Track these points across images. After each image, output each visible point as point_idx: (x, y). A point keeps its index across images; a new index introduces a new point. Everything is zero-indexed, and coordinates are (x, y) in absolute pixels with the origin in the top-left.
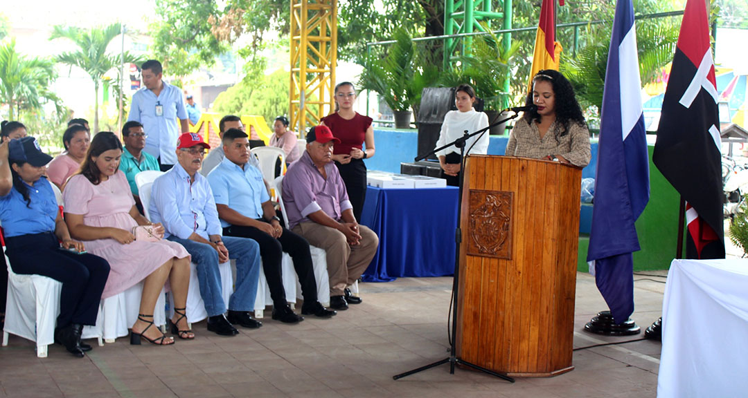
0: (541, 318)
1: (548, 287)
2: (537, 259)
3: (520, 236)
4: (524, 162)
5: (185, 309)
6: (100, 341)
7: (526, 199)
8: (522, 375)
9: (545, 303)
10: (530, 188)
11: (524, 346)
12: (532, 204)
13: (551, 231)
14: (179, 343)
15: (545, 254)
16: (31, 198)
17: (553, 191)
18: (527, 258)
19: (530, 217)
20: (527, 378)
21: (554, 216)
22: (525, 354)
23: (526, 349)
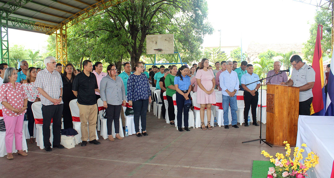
0: (283, 130)
1: (285, 122)
2: (282, 113)
3: (276, 107)
4: (277, 86)
5: (210, 122)
6: (194, 127)
7: (278, 96)
8: (278, 146)
9: (284, 126)
10: (279, 93)
11: (278, 138)
12: (280, 98)
13: (286, 106)
14: (208, 130)
15: (284, 112)
16: (183, 79)
17: (286, 94)
18: (278, 113)
19: (279, 101)
20: (279, 147)
21: (287, 102)
22: (279, 140)
23: (279, 139)
